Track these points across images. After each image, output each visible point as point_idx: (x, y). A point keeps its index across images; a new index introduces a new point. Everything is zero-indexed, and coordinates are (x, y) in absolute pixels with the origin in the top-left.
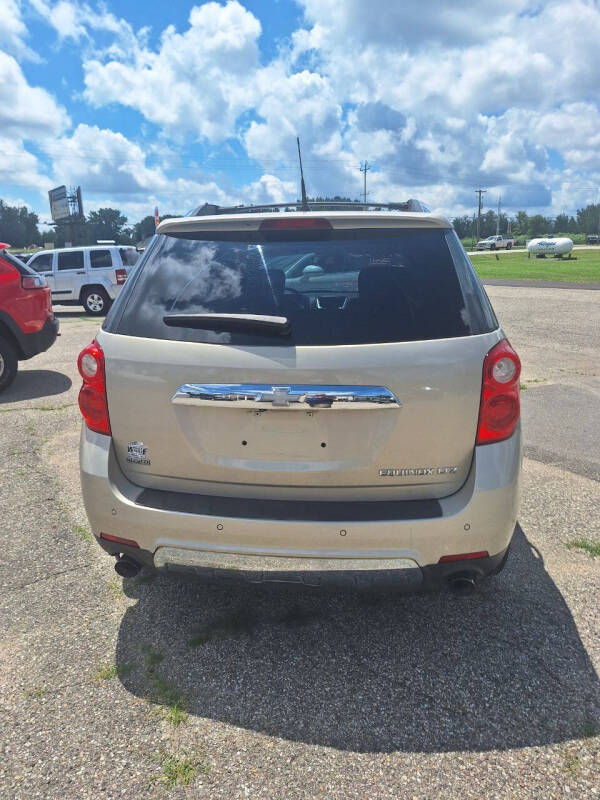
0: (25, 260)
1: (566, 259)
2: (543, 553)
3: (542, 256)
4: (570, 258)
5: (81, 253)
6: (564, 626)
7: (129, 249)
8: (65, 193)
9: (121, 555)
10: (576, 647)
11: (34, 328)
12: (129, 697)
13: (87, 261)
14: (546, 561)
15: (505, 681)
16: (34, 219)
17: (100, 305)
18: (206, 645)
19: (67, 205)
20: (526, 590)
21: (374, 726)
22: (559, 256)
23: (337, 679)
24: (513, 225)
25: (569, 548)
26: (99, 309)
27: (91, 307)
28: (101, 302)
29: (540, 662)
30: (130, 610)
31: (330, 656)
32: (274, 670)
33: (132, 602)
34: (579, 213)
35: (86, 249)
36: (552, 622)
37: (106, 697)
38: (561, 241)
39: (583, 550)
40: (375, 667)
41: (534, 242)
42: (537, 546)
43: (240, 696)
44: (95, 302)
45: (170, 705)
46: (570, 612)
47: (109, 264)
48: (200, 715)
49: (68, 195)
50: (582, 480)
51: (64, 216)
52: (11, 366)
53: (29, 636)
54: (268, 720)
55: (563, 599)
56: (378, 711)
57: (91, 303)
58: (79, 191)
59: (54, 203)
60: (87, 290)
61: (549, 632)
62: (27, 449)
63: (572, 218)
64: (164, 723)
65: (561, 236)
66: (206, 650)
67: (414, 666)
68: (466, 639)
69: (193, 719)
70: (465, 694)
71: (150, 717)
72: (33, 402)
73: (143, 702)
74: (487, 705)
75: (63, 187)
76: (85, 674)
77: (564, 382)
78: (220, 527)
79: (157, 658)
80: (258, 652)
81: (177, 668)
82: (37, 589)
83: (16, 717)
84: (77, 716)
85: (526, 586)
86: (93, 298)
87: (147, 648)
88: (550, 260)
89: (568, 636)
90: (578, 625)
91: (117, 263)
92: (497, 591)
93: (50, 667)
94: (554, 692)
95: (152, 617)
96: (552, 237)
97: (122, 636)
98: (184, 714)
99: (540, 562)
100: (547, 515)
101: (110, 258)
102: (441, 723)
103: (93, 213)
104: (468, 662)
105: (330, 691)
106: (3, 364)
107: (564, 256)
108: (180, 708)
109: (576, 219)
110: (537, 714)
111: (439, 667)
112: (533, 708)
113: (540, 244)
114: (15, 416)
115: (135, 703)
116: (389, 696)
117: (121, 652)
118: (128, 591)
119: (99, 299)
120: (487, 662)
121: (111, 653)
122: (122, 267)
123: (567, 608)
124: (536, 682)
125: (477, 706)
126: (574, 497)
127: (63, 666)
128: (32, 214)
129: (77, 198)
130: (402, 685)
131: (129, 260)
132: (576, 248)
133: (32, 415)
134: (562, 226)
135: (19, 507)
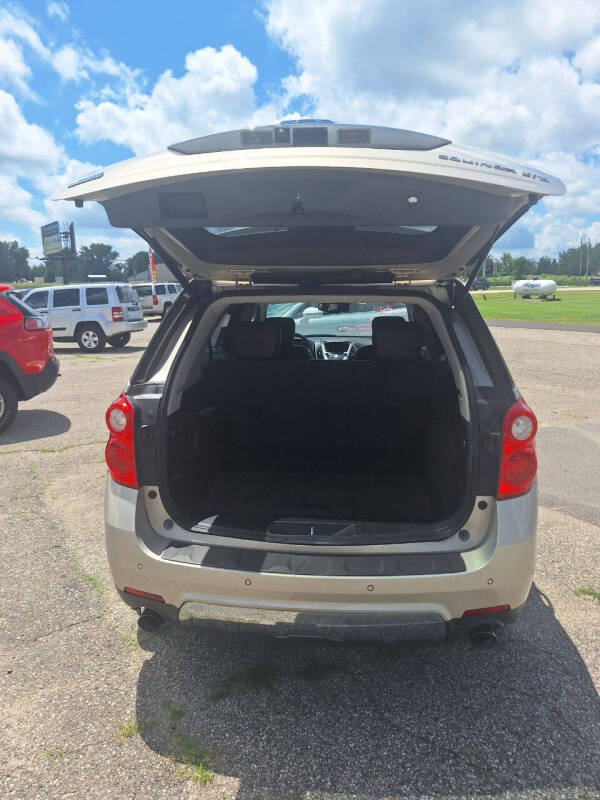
0: (19, 296)
1: (549, 300)
2: (552, 600)
3: (527, 297)
4: (554, 299)
5: (77, 290)
6: (578, 677)
7: (125, 287)
8: (57, 229)
9: (143, 609)
10: (592, 697)
11: (37, 368)
12: (153, 755)
13: (83, 298)
14: (557, 608)
15: (527, 734)
16: (25, 253)
17: (95, 342)
18: (227, 699)
19: (60, 241)
20: (539, 639)
21: (402, 784)
22: (544, 297)
23: (360, 734)
24: (499, 266)
25: (577, 595)
26: (93, 345)
27: (86, 344)
28: (96, 339)
29: (560, 714)
30: (147, 664)
31: (352, 710)
32: (297, 725)
33: (149, 655)
34: (560, 255)
35: (82, 286)
36: (567, 673)
37: (130, 756)
38: (545, 283)
39: (591, 597)
40: (397, 722)
41: (520, 284)
42: (547, 593)
43: (265, 754)
44: (90, 340)
45: (196, 763)
46: (582, 661)
47: (105, 301)
48: (226, 774)
49: (61, 231)
50: (583, 525)
51: (56, 251)
52: (11, 407)
53: (46, 692)
54: (296, 779)
55: (575, 648)
56: (404, 767)
57: (85, 340)
58: (71, 227)
59: (47, 239)
60: (82, 327)
61: (565, 682)
62: (30, 493)
63: (555, 260)
64: (190, 783)
65: (544, 278)
66: (227, 705)
67: (436, 720)
68: (485, 691)
69: (219, 779)
70: (489, 749)
71: (176, 777)
72: (33, 443)
73: (167, 761)
74: (511, 760)
75: (56, 223)
76: (107, 732)
77: (559, 425)
78: (248, 582)
79: (178, 714)
80: (279, 707)
81: (199, 723)
82: (51, 641)
83: (39, 779)
84: (102, 778)
85: (539, 635)
86: (88, 335)
87: (167, 704)
88: (535, 301)
89: (584, 687)
90: (592, 675)
91: (113, 300)
92: (510, 640)
93: (69, 725)
94: (576, 745)
95: (169, 671)
96: (536, 279)
97: (141, 692)
98: (210, 774)
99: (550, 610)
100: (553, 562)
101: (106, 294)
102: (467, 779)
103: (85, 248)
104: (489, 715)
105: (355, 746)
106: (3, 405)
107: (549, 297)
108: (206, 767)
109: (558, 261)
110: (561, 768)
111: (461, 720)
112: (556, 762)
113: (526, 285)
114: (15, 458)
115: (160, 762)
116: (414, 751)
117: (142, 710)
118: (144, 644)
119: (94, 336)
120: (508, 714)
121: (131, 710)
122: (118, 305)
123: (580, 657)
124: (557, 735)
125: (501, 762)
126: (578, 543)
127: (83, 724)
128: (23, 249)
129: (70, 234)
130: (426, 740)
131: (125, 297)
132: (560, 289)
133: (33, 457)
134: (545, 268)
135: (27, 555)
